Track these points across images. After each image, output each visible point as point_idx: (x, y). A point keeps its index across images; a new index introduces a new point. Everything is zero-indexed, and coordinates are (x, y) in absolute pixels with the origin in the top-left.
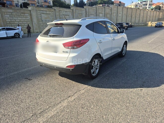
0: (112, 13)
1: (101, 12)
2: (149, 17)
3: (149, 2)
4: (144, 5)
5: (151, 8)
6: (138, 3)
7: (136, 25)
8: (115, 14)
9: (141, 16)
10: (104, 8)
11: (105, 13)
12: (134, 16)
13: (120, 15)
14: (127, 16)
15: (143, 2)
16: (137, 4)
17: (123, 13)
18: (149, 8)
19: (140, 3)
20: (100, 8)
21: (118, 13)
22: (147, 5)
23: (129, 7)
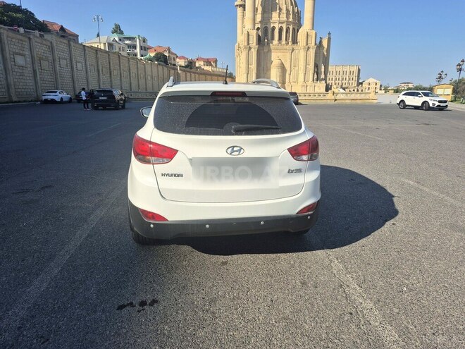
0: (57, 58)
1: (21, 52)
2: (149, 78)
3: (140, 42)
4: (129, 46)
5: (148, 56)
6: (114, 40)
7: (134, 96)
8: (63, 63)
9: (133, 75)
10: (27, 40)
11: (32, 57)
12: (115, 72)
13: (79, 65)
14: (98, 71)
15: (125, 38)
16: (111, 42)
17: (85, 60)
18: (142, 56)
19: (117, 39)
20: (13, 38)
21: (74, 62)
22: (135, 49)
23: (94, 45)
